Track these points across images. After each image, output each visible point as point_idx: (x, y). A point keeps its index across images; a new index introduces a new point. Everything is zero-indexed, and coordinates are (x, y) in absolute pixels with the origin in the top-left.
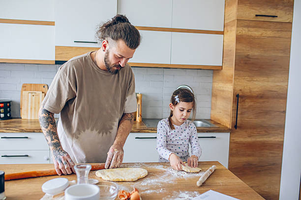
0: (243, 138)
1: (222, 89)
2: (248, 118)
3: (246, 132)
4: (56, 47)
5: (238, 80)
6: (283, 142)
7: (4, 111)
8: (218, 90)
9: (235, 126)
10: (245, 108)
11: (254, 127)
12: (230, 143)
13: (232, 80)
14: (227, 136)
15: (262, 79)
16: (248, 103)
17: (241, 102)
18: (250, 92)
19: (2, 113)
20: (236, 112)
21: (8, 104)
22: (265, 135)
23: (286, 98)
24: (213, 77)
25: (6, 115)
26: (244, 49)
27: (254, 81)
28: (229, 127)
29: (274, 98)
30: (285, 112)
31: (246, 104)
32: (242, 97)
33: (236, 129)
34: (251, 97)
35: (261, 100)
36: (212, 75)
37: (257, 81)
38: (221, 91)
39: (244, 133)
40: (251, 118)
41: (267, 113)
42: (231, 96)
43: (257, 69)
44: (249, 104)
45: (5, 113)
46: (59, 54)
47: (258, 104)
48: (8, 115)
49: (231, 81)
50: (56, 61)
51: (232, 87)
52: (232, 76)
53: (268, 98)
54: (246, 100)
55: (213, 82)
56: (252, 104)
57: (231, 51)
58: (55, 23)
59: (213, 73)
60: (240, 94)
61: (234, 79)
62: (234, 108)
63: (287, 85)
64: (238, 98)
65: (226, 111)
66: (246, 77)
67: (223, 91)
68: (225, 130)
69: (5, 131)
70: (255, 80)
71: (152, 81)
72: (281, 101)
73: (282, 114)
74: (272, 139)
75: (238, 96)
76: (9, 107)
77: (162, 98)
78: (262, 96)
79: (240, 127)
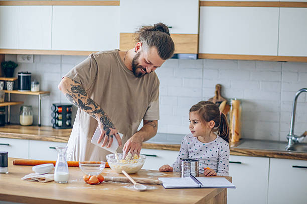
4: (121, 34)
7: (63, 117)
19: (61, 120)
21: (68, 109)
25: (64, 123)
45: (64, 120)
46: (125, 43)
48: (67, 123)
58: (120, 2)
69: (53, 140)
71: (262, 81)
76: (70, 112)
77: (280, 107)
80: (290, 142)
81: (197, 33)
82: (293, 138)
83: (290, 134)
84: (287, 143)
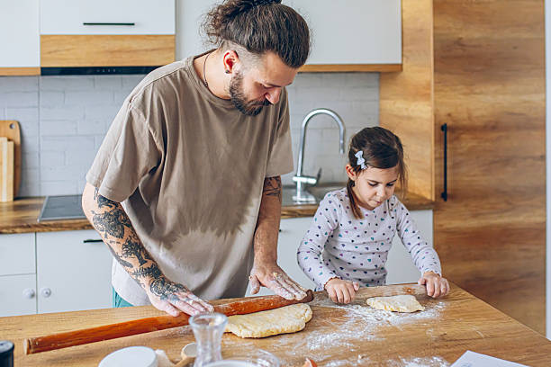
0: (461, 220)
1: (405, 113)
2: (468, 175)
3: (466, 206)
4: (42, 37)
5: (443, 93)
6: (545, 223)
8: (396, 116)
9: (444, 195)
10: (462, 154)
11: (482, 195)
12: (436, 232)
13: (429, 95)
14: (427, 217)
15: (493, 88)
16: (467, 143)
17: (451, 141)
18: (469, 118)
20: (443, 164)
22: (506, 211)
23: (543, 127)
24: (380, 88)
26: (451, 25)
27: (475, 94)
28: (429, 197)
29: (519, 128)
30: (543, 158)
31: (463, 145)
32: (454, 129)
33: (445, 200)
34: (471, 129)
35: (494, 135)
36: (376, 83)
37: (481, 93)
38: (402, 118)
39: (463, 209)
40: (474, 176)
41: (507, 161)
42: (429, 128)
43: (479, 68)
44: (469, 145)
46: (50, 53)
47: (488, 144)
49: (426, 96)
50: (42, 68)
51: (430, 108)
52: (429, 85)
53: (506, 128)
54: (463, 136)
55: (381, 98)
56: (474, 143)
57: (421, 30)
59: (380, 80)
60: (449, 123)
61: (435, 91)
62: (438, 155)
63: (545, 100)
64: (445, 132)
65: (419, 162)
66: (459, 87)
67: (409, 118)
68: (421, 205)
70: (477, 91)
72: (535, 133)
73: (540, 163)
74: (522, 219)
75: (444, 128)
78: (492, 127)
79: (454, 197)
80: (299, 186)
81: (173, 33)
82: (305, 180)
83: (299, 174)
84: (294, 186)
